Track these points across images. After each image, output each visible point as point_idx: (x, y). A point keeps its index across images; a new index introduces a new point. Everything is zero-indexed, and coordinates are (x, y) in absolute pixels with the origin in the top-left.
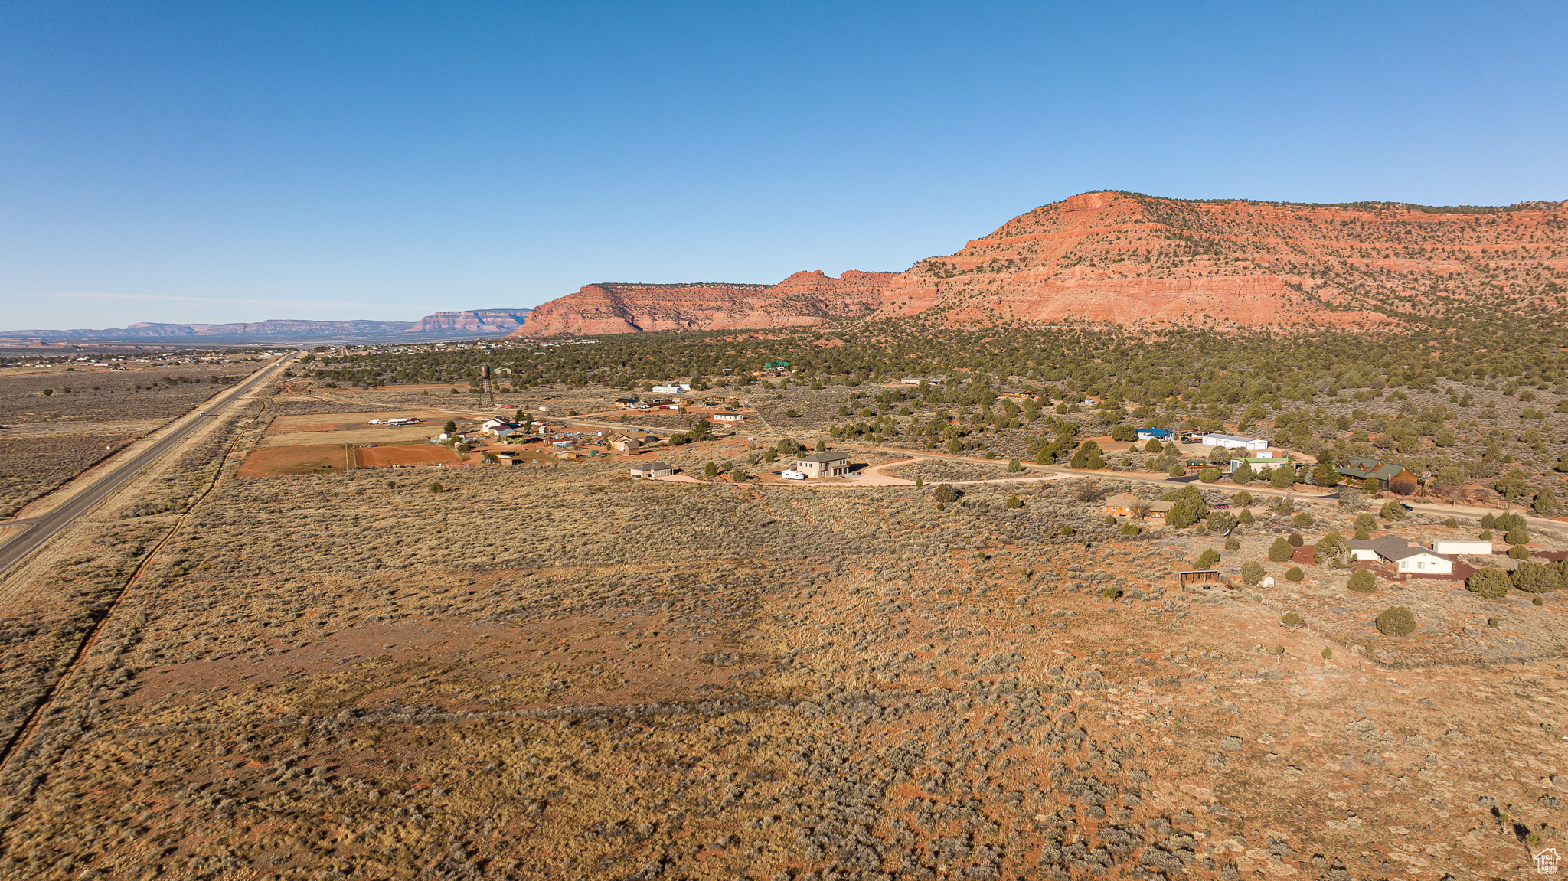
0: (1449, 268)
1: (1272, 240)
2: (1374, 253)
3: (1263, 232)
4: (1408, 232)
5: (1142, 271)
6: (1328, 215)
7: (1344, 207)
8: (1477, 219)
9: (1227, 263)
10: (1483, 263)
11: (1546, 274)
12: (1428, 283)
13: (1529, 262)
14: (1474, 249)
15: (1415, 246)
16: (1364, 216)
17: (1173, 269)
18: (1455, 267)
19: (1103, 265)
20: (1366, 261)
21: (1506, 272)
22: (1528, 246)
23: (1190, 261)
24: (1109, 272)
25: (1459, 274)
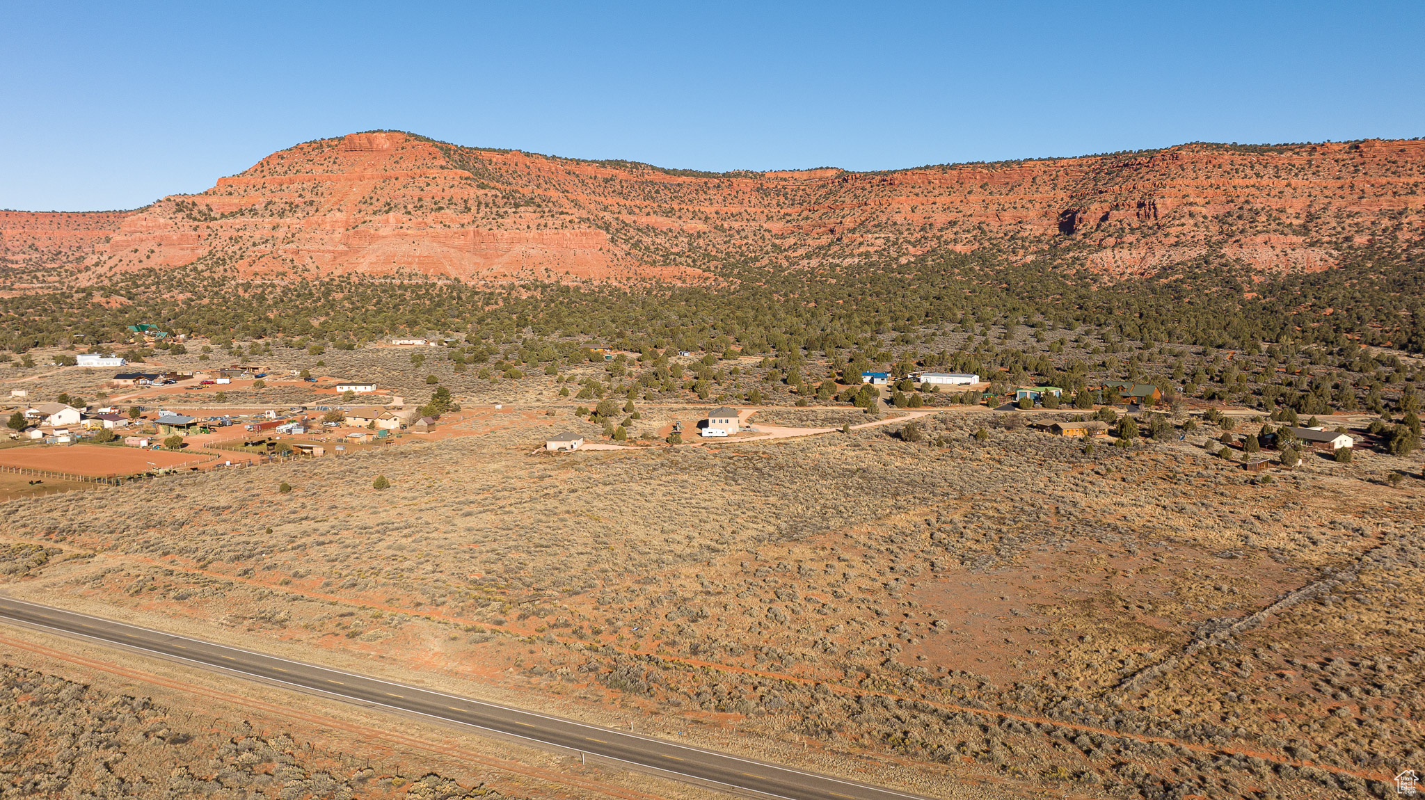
0: (696, 227)
1: (553, 194)
2: (637, 210)
3: (544, 185)
4: (657, 192)
5: (466, 222)
6: (590, 170)
7: (603, 164)
8: (706, 183)
9: (553, 216)
10: (719, 223)
11: (767, 235)
12: (686, 240)
13: (753, 224)
14: (710, 210)
15: (665, 205)
16: (622, 174)
17: (500, 220)
18: (701, 226)
19: (420, 213)
20: (633, 218)
21: (738, 232)
22: (749, 210)
23: (514, 213)
24: (429, 220)
25: (704, 233)
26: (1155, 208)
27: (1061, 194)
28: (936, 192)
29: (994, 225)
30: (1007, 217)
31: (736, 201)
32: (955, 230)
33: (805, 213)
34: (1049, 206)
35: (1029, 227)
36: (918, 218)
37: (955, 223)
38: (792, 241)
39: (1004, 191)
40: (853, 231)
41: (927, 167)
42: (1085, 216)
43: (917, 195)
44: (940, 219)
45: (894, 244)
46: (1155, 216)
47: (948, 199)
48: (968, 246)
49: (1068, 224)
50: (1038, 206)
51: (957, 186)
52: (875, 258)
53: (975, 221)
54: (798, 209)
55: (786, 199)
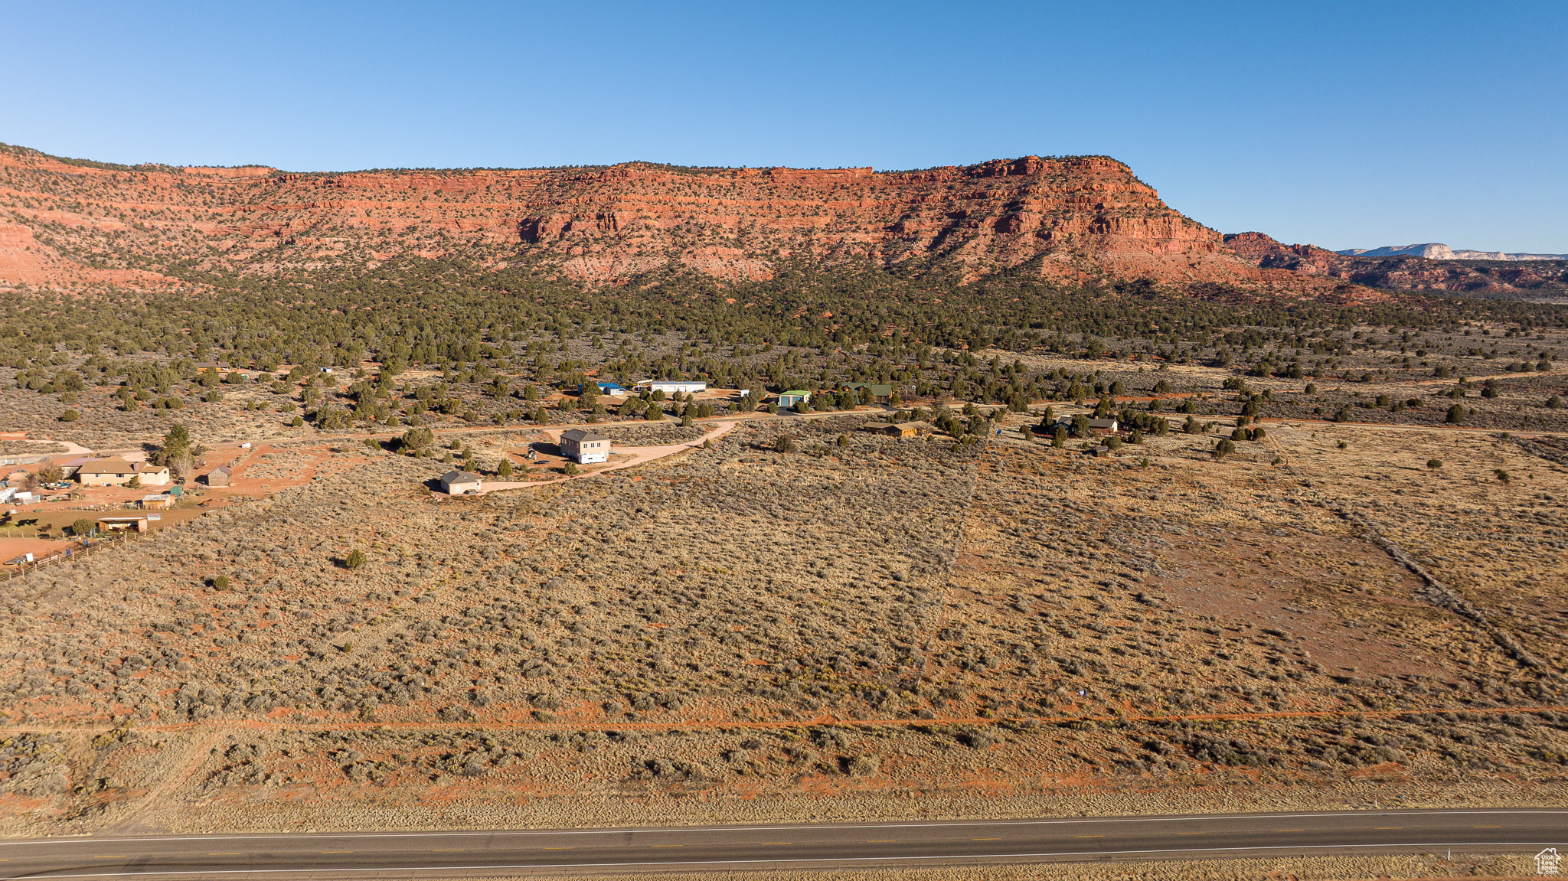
0: (111, 226)
8: (114, 176)
10: (138, 221)
11: (199, 237)
12: (104, 240)
13: (180, 223)
14: (125, 207)
15: (68, 199)
16: (6, 160)
18: (118, 225)
20: (33, 212)
21: (164, 233)
22: (172, 208)
25: (123, 232)
26: (614, 220)
27: (517, 204)
28: (390, 197)
29: (455, 231)
30: (468, 224)
31: (154, 197)
32: (416, 235)
33: (239, 214)
34: (507, 215)
35: (490, 234)
36: (374, 222)
37: (415, 229)
38: (229, 243)
39: (460, 198)
40: (307, 233)
41: (376, 171)
42: (548, 225)
43: (370, 199)
44: (399, 224)
45: (356, 248)
46: (615, 227)
47: (403, 205)
48: (433, 252)
49: (530, 232)
50: (495, 214)
51: (410, 192)
52: (339, 263)
53: (434, 227)
54: (229, 208)
55: (213, 197)
